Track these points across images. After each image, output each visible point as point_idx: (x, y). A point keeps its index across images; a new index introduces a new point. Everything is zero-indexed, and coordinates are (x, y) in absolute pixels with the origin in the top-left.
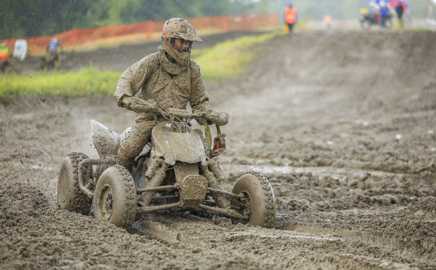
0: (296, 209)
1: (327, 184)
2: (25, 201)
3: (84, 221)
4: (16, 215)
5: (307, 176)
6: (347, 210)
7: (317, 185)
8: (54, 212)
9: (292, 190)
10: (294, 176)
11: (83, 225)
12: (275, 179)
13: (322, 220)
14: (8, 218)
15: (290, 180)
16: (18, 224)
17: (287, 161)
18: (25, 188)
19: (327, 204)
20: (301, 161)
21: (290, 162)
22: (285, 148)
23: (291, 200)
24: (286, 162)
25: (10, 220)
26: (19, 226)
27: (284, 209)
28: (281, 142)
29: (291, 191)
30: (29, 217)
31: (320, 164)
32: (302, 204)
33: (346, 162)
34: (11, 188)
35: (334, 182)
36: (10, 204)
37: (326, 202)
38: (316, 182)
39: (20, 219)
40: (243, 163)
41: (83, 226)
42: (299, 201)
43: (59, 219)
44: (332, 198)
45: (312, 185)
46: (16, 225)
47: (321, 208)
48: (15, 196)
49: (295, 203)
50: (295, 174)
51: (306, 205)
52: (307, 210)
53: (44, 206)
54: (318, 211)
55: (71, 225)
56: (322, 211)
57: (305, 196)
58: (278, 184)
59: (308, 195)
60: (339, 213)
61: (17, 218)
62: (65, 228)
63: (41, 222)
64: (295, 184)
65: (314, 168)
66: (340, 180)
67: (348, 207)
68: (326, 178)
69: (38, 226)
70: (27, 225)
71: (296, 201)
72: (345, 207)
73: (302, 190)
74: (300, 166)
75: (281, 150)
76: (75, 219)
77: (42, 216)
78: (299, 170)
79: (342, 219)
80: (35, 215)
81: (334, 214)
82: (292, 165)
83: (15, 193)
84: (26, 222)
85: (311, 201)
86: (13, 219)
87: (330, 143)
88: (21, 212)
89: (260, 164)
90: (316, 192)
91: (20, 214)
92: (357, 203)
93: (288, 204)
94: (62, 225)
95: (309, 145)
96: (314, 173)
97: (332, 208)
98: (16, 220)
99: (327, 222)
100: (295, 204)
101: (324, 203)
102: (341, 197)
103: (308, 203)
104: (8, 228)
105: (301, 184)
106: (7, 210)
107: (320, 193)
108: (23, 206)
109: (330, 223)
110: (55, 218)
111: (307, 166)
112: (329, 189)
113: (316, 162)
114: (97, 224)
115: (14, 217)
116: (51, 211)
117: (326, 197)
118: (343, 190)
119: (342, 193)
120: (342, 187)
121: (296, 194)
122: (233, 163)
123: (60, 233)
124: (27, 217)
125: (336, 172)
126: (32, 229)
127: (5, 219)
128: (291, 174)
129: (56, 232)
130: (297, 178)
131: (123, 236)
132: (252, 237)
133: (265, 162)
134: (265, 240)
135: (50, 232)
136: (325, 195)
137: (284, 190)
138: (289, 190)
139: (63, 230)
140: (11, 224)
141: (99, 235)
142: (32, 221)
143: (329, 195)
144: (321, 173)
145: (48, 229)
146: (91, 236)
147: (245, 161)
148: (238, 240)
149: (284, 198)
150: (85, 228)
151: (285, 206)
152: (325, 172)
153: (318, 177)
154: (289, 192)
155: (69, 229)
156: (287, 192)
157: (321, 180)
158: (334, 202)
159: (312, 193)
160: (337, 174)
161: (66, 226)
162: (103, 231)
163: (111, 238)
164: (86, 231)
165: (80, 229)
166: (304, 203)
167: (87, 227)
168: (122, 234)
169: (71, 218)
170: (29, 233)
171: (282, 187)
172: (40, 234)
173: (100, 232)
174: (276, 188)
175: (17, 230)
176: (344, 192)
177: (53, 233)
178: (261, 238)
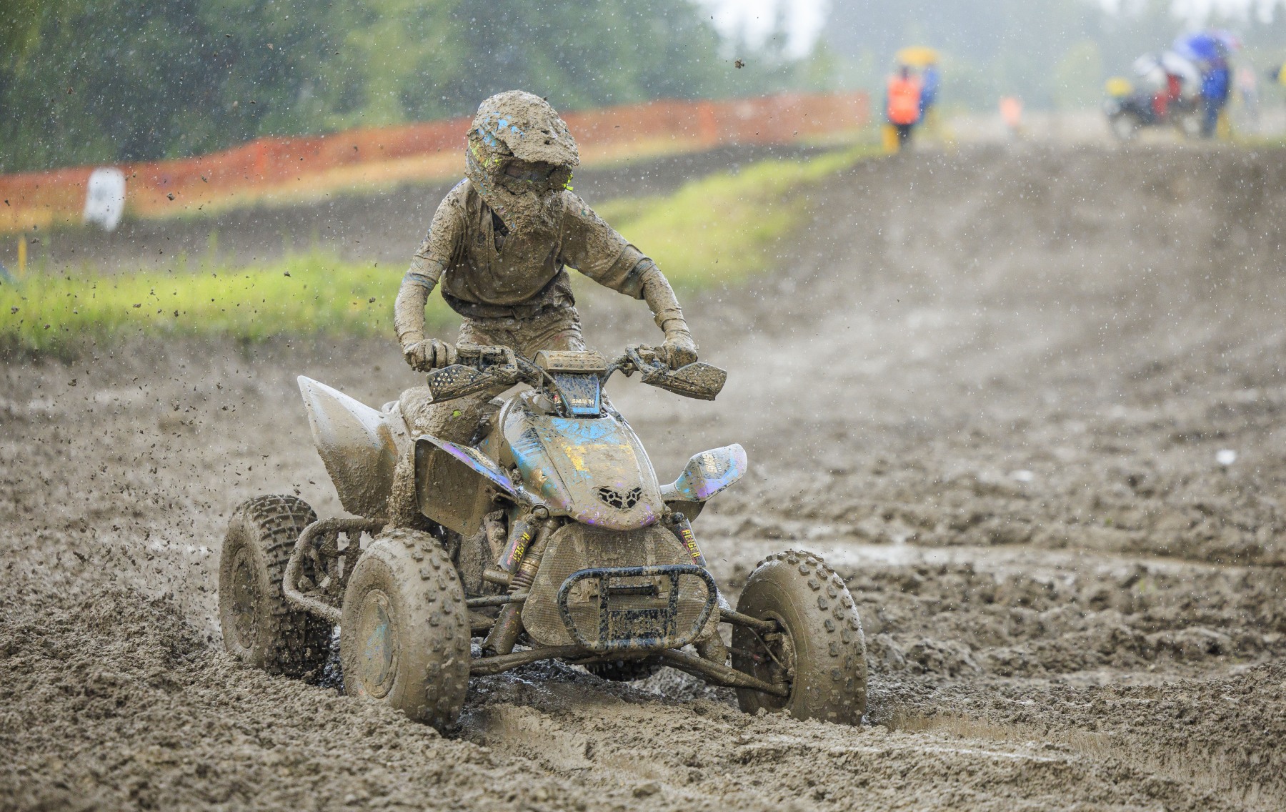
0: (929, 670)
1: (1018, 597)
2: (138, 645)
3: (313, 703)
4: (113, 684)
5: (961, 572)
6: (1081, 674)
7: (990, 600)
8: (226, 676)
9: (918, 612)
10: (923, 572)
11: (311, 715)
12: (865, 581)
13: (1010, 700)
14: (90, 693)
15: (911, 586)
16: (121, 711)
17: (900, 531)
19: (1020, 654)
20: (941, 530)
21: (910, 532)
22: (892, 491)
23: (917, 642)
24: (898, 532)
25: (98, 699)
26: (125, 717)
27: (895, 668)
28: (878, 473)
29: (915, 616)
30: (152, 692)
31: (999, 539)
32: (947, 655)
33: (1075, 532)
35: (1039, 590)
36: (94, 655)
37: (1019, 649)
38: (988, 590)
39: (126, 697)
40: (770, 534)
41: (311, 719)
42: (940, 645)
43: (238, 699)
44: (1034, 636)
45: (976, 598)
46: (115, 715)
47: (1004, 668)
49: (927, 651)
50: (924, 567)
51: (959, 657)
52: (963, 672)
53: (192, 661)
54: (995, 676)
55: (275, 715)
56: (1008, 675)
57: (958, 633)
58: (875, 596)
59: (964, 630)
60: (1057, 682)
61: (117, 693)
62: (258, 723)
63: (189, 704)
64: (926, 597)
65: (978, 550)
66: (1058, 586)
67: (1083, 665)
68: (1016, 579)
69: (179, 719)
70: (146, 713)
71: (929, 647)
72: (1074, 665)
73: (947, 614)
74: (938, 543)
75: (881, 498)
76: (286, 697)
77: (190, 687)
78: (936, 557)
79: (1068, 699)
80: (170, 686)
81: (1042, 683)
82: (914, 540)
84: (144, 707)
85: (974, 648)
86: (104, 696)
87: (1025, 476)
88: (129, 677)
89: (820, 538)
90: (988, 621)
91: (127, 682)
92: (1108, 654)
93: (908, 655)
94: (249, 714)
95: (966, 482)
96: (980, 566)
97: (1035, 666)
98: (114, 699)
99: (1023, 707)
100: (928, 656)
101: (1012, 652)
102: (1061, 635)
103: (965, 653)
104: (90, 722)
105: (944, 597)
106: (87, 671)
107: (1001, 623)
108: (133, 658)
109: (1033, 711)
110: (227, 693)
111: (960, 544)
112: (1026, 612)
113: (988, 532)
114: (353, 713)
115: (109, 690)
116: (215, 674)
117: (1016, 635)
118: (1066, 616)
119: (1065, 623)
120: (1065, 606)
121: (930, 625)
122: (743, 535)
123: (244, 737)
124: (146, 692)
125: (1044, 561)
126: (162, 725)
127: (82, 697)
128: (914, 567)
129: (232, 735)
130: (930, 579)
131: (428, 747)
132: (804, 750)
133: (837, 531)
134: (843, 759)
135: (215, 733)
136: (1015, 629)
137: (895, 615)
138: (910, 615)
139: (254, 728)
140: (98, 711)
141: (357, 745)
142: (160, 704)
143: (1027, 629)
144: (1001, 564)
145: (210, 725)
146: (335, 747)
147: (777, 528)
148: (764, 759)
149: (894, 638)
150: (315, 722)
151: (897, 661)
152: (1012, 562)
153: (992, 575)
154: (910, 620)
155: (269, 726)
156: (903, 618)
157: (1001, 586)
158: (1041, 649)
159: (976, 623)
160: (1047, 566)
161: (260, 719)
162: (370, 733)
163: (393, 752)
164: (320, 732)
165: (301, 727)
166: (953, 653)
167: (322, 721)
168: (426, 742)
169: (275, 693)
170: (155, 738)
171: (889, 606)
172: (185, 739)
173: (359, 735)
174: (870, 608)
175: (118, 730)
176: (1071, 619)
177: (223, 739)
178: (831, 755)
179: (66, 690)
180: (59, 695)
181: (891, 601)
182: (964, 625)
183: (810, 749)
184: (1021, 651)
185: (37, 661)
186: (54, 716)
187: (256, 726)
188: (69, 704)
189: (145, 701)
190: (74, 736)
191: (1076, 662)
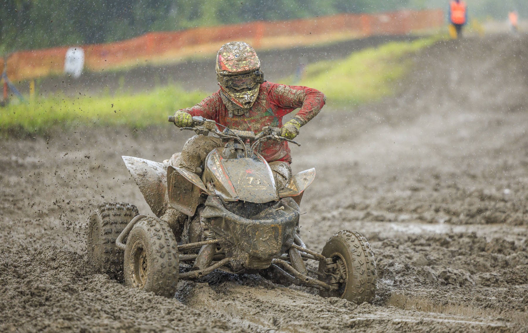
0: (449, 284)
1: (497, 248)
2: (60, 272)
4: (44, 290)
5: (469, 237)
6: (524, 285)
7: (483, 250)
8: (101, 287)
9: (446, 256)
10: (451, 237)
11: (141, 305)
12: (423, 241)
13: (484, 297)
14: (32, 294)
15: (444, 244)
16: (47, 303)
17: (443, 217)
18: (62, 254)
19: (494, 276)
20: (462, 217)
21: (447, 218)
22: (440, 199)
23: (443, 270)
24: (441, 218)
25: (37, 297)
26: (49, 306)
27: (432, 282)
28: (436, 190)
29: (444, 258)
30: (63, 294)
31: (490, 221)
32: (458, 276)
34: (42, 253)
35: (507, 245)
36: (38, 276)
37: (494, 273)
38: (482, 245)
39: (50, 297)
40: (379, 219)
41: (140, 307)
42: (455, 271)
43: (107, 297)
44: (503, 267)
45: (476, 249)
46: (44, 305)
47: (486, 283)
48: (48, 265)
49: (448, 274)
50: (452, 234)
51: (464, 277)
54: (481, 286)
55: (123, 305)
56: (488, 286)
57: (464, 265)
58: (426, 248)
59: (469, 264)
60: (512, 289)
61: (46, 295)
63: (80, 300)
64: (451, 249)
65: (480, 226)
66: (517, 243)
67: (526, 281)
68: (497, 240)
69: (74, 307)
70: (59, 304)
71: (450, 272)
72: (521, 281)
73: (460, 257)
74: (461, 223)
75: (435, 201)
76: (129, 296)
77: (83, 292)
78: (458, 229)
79: (512, 296)
80: (72, 291)
81: (503, 289)
82: (449, 221)
83: (48, 261)
84: (58, 301)
85: (472, 273)
86: (39, 296)
87: (507, 191)
88: (53, 286)
89: (403, 221)
90: (481, 260)
91: (51, 289)
93: (439, 276)
94: (111, 304)
95: (476, 194)
96: (480, 234)
97: (502, 282)
98: (44, 297)
99: (490, 300)
100: (449, 277)
101: (491, 275)
102: (515, 266)
103: (467, 275)
104: (32, 309)
105: (460, 249)
106: (32, 283)
107: (487, 261)
108: (57, 278)
109: (495, 302)
110: (101, 295)
111: (471, 223)
112: (500, 256)
113: (485, 217)
114: (161, 303)
115: (42, 293)
116: (96, 286)
117: (494, 267)
118: (519, 258)
119: (519, 261)
120: (519, 253)
121: (452, 262)
122: (365, 220)
123: (105, 315)
124: (60, 293)
125: (511, 232)
126: (66, 310)
127: (29, 296)
128: (447, 234)
129: (100, 314)
130: (454, 240)
131: (196, 320)
132: (381, 322)
133: (412, 218)
134: (399, 325)
135: (91, 314)
136: (493, 264)
137: (434, 257)
138: (442, 257)
139: (112, 311)
140: (36, 303)
141: (162, 319)
142: (66, 299)
143: (500, 264)
144: (491, 233)
145: (89, 310)
146: (151, 320)
147: (382, 216)
148: (361, 326)
149: (433, 268)
150: (143, 308)
151: (433, 279)
152: (496, 232)
153: (485, 238)
154: (442, 259)
155: (120, 310)
156: (438, 258)
157: (488, 243)
158: (505, 273)
159: (475, 261)
160: (513, 234)
161: (116, 307)
162: (169, 313)
163: (179, 322)
164: (145, 313)
165: (136, 311)
166: (461, 275)
167: (146, 308)
168: (196, 318)
169: (124, 295)
170: (62, 316)
171: (432, 253)
172: (77, 317)
173: (164, 314)
174: (422, 254)
175: (45, 312)
176: (521, 259)
177: (96, 316)
178: (394, 323)
179: (22, 293)
180: (18, 295)
181: (433, 251)
182: (469, 262)
183: (384, 321)
184: (495, 274)
185: (10, 279)
186: (15, 305)
187: (113, 310)
188: (22, 300)
189: (59, 298)
190: (23, 315)
191: (522, 280)
